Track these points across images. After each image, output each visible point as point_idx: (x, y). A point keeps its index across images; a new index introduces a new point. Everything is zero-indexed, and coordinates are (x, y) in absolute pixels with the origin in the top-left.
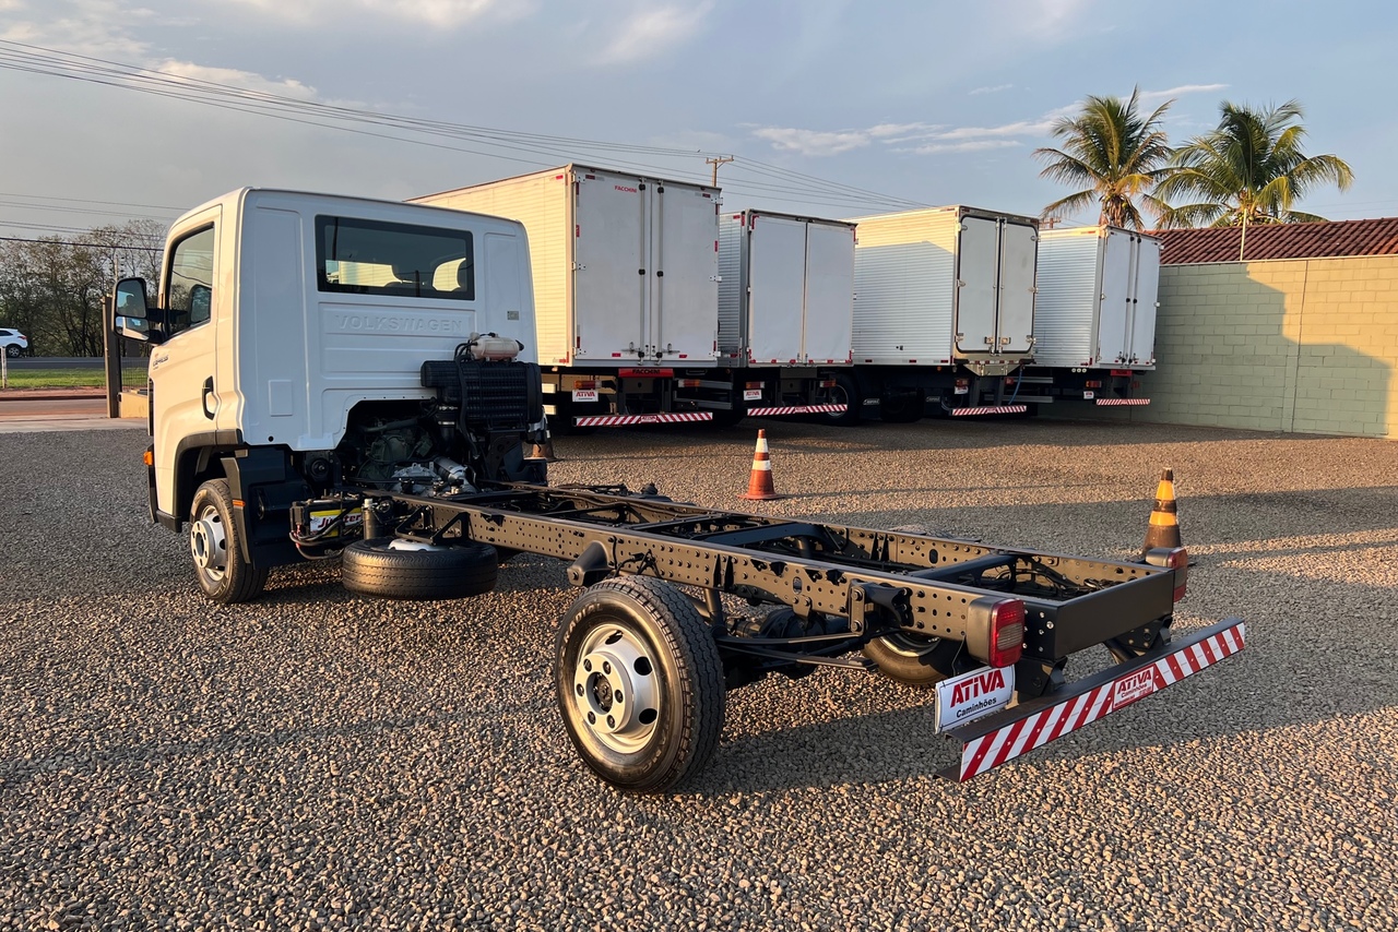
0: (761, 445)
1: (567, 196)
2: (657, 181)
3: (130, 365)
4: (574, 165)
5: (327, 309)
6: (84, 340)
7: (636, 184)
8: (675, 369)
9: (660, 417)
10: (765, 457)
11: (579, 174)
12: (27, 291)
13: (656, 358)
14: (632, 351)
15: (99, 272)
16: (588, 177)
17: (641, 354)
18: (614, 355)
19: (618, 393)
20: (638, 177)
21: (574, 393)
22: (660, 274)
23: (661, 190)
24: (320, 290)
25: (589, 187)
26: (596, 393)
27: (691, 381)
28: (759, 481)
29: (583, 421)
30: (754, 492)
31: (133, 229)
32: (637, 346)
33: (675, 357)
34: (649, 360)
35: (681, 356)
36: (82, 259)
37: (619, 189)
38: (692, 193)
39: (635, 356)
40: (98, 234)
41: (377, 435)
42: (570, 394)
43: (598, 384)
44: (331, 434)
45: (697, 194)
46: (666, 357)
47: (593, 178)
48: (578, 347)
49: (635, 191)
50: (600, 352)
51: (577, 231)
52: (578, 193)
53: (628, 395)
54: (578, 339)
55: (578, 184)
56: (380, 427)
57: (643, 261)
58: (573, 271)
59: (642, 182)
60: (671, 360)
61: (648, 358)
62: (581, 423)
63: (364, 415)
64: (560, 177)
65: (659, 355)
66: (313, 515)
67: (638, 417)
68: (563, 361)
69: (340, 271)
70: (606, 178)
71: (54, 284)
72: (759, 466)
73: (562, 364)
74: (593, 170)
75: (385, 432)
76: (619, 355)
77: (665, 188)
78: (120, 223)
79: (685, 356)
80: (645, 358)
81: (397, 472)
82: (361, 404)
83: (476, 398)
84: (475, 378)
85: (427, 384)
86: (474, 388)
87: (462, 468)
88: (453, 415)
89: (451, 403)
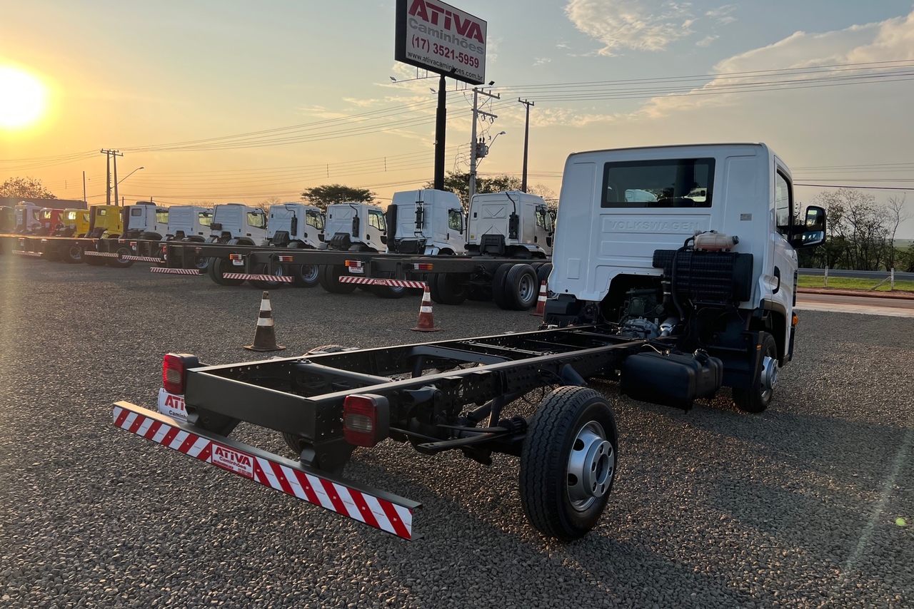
5: (605, 218)
24: (602, 207)
41: (629, 296)
44: (599, 292)
56: (632, 291)
63: (621, 284)
75: (635, 295)
81: (629, 321)
82: (620, 276)
83: (685, 277)
84: (686, 262)
85: (656, 265)
86: (685, 269)
87: (670, 325)
88: (668, 288)
89: (667, 279)
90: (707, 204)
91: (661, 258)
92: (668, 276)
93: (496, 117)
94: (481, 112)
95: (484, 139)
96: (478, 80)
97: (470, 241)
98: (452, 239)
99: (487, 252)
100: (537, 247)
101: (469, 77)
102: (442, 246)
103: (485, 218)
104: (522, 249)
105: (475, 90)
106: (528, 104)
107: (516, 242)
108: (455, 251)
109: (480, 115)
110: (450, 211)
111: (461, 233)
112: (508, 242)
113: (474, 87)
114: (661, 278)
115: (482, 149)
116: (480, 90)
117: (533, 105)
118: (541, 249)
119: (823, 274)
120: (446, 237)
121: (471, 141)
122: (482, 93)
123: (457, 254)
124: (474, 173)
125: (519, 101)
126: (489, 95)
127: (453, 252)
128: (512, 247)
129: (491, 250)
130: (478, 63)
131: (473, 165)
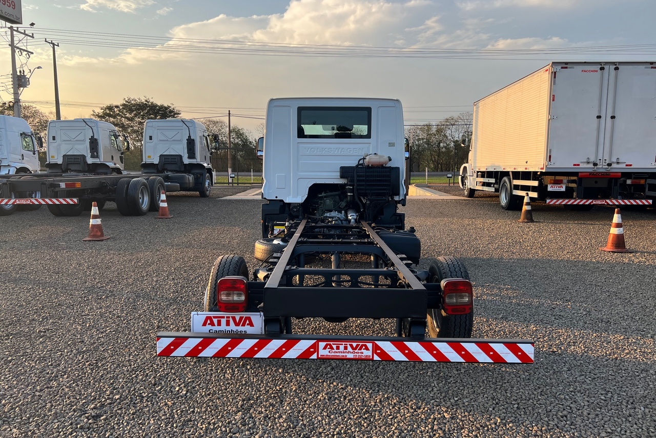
0: (617, 218)
1: (549, 80)
2: (614, 63)
3: (414, 176)
4: (553, 63)
5: (301, 145)
6: (438, 165)
7: (598, 67)
8: (622, 173)
9: (608, 201)
10: (618, 226)
11: (557, 67)
12: (419, 146)
13: (607, 167)
14: (588, 163)
15: (445, 136)
16: (562, 68)
17: (595, 164)
18: (574, 165)
19: (578, 187)
20: (600, 63)
21: (549, 186)
22: (613, 117)
23: (617, 69)
24: (298, 137)
25: (562, 74)
26: (564, 187)
27: (637, 181)
28: (613, 240)
29: (551, 201)
30: (609, 247)
31: (461, 117)
32: (592, 159)
33: (624, 166)
34: (602, 167)
35: (627, 165)
36: (439, 131)
37: (585, 71)
38: (642, 67)
39: (591, 166)
40: (447, 120)
41: (322, 198)
42: (547, 186)
43: (565, 181)
44: (301, 197)
45: (646, 68)
46: (614, 166)
47: (566, 68)
48: (550, 161)
49: (596, 71)
50: (564, 163)
51: (553, 98)
52: (555, 77)
53: (584, 187)
54: (550, 156)
55: (555, 73)
56: (323, 194)
57: (600, 111)
58: (549, 120)
59: (602, 66)
60: (617, 168)
61: (601, 167)
62: (549, 202)
63: (316, 190)
64: (547, 70)
65: (609, 165)
66: (275, 228)
67: (590, 201)
68: (542, 169)
69: (309, 129)
70: (575, 67)
71: (428, 143)
72: (614, 231)
73: (541, 171)
74: (566, 63)
75: (325, 197)
76: (579, 165)
77: (619, 67)
78: (455, 115)
79: (631, 165)
80: (598, 167)
81: (326, 214)
82: (314, 184)
83: (362, 183)
84: (363, 174)
85: (342, 177)
86: (362, 178)
87: (355, 215)
88: (352, 191)
89: (350, 185)
90: (368, 136)
91: (345, 172)
92: (352, 183)
93: (32, 53)
94: (18, 48)
95: (23, 71)
96: (15, 20)
97: (51, 161)
98: (27, 159)
99: (70, 169)
100: (115, 164)
101: (7, 16)
102: (19, 166)
103: (64, 141)
104: (103, 166)
105: (11, 28)
106: (54, 45)
107: (98, 160)
108: (31, 169)
109: (17, 51)
110: (21, 134)
111: (34, 154)
112: (90, 161)
113: (9, 25)
114: (345, 185)
115: (23, 80)
116: (16, 29)
117: (58, 46)
118: (118, 166)
119: (251, 176)
120: (21, 158)
121: (11, 72)
122: (17, 31)
123: (33, 172)
124: (17, 101)
125: (46, 41)
126: (24, 34)
127: (29, 170)
128: (94, 164)
129: (73, 167)
130: (14, 5)
131: (16, 94)
